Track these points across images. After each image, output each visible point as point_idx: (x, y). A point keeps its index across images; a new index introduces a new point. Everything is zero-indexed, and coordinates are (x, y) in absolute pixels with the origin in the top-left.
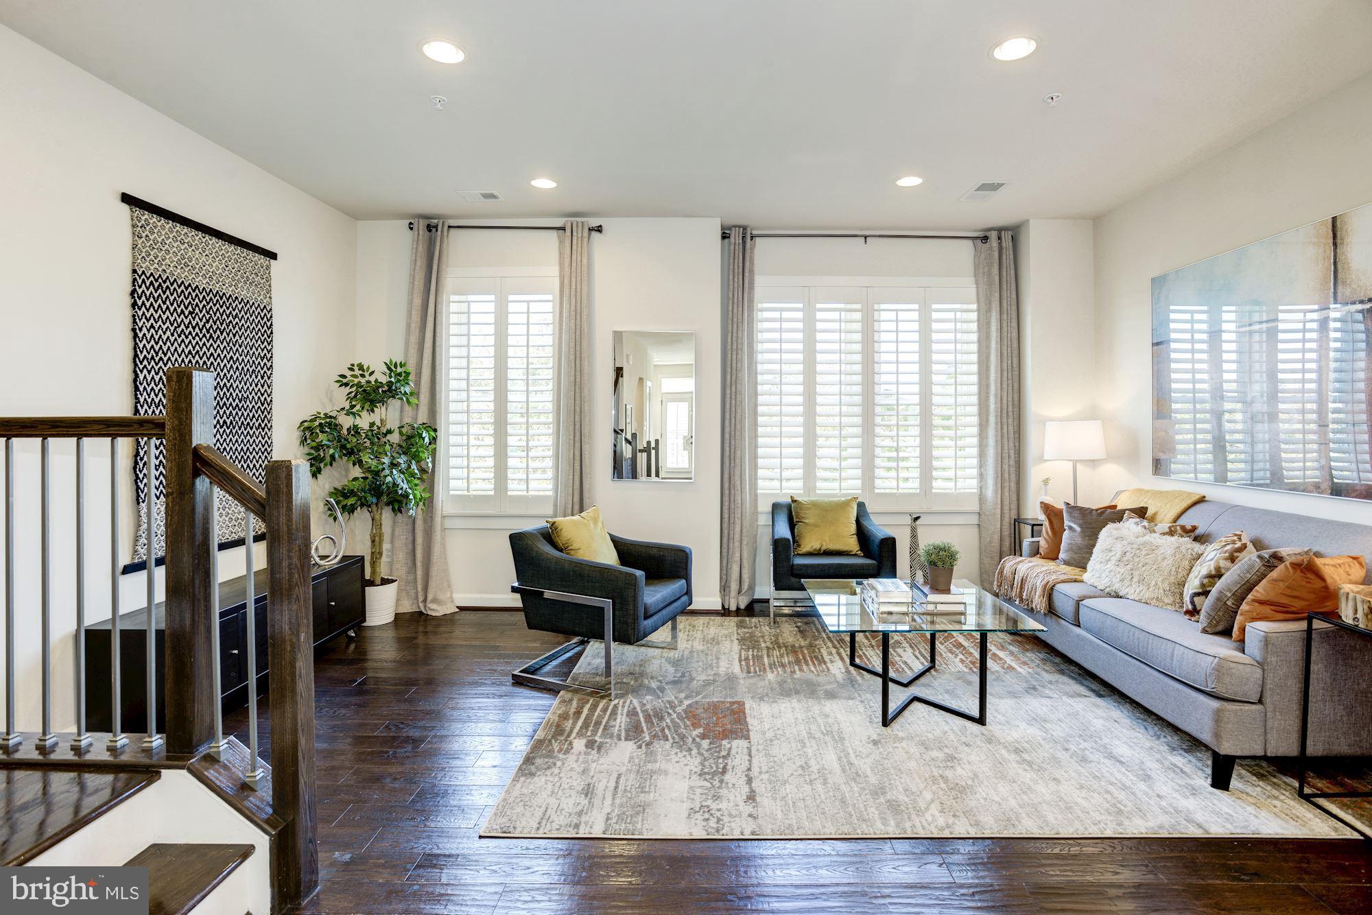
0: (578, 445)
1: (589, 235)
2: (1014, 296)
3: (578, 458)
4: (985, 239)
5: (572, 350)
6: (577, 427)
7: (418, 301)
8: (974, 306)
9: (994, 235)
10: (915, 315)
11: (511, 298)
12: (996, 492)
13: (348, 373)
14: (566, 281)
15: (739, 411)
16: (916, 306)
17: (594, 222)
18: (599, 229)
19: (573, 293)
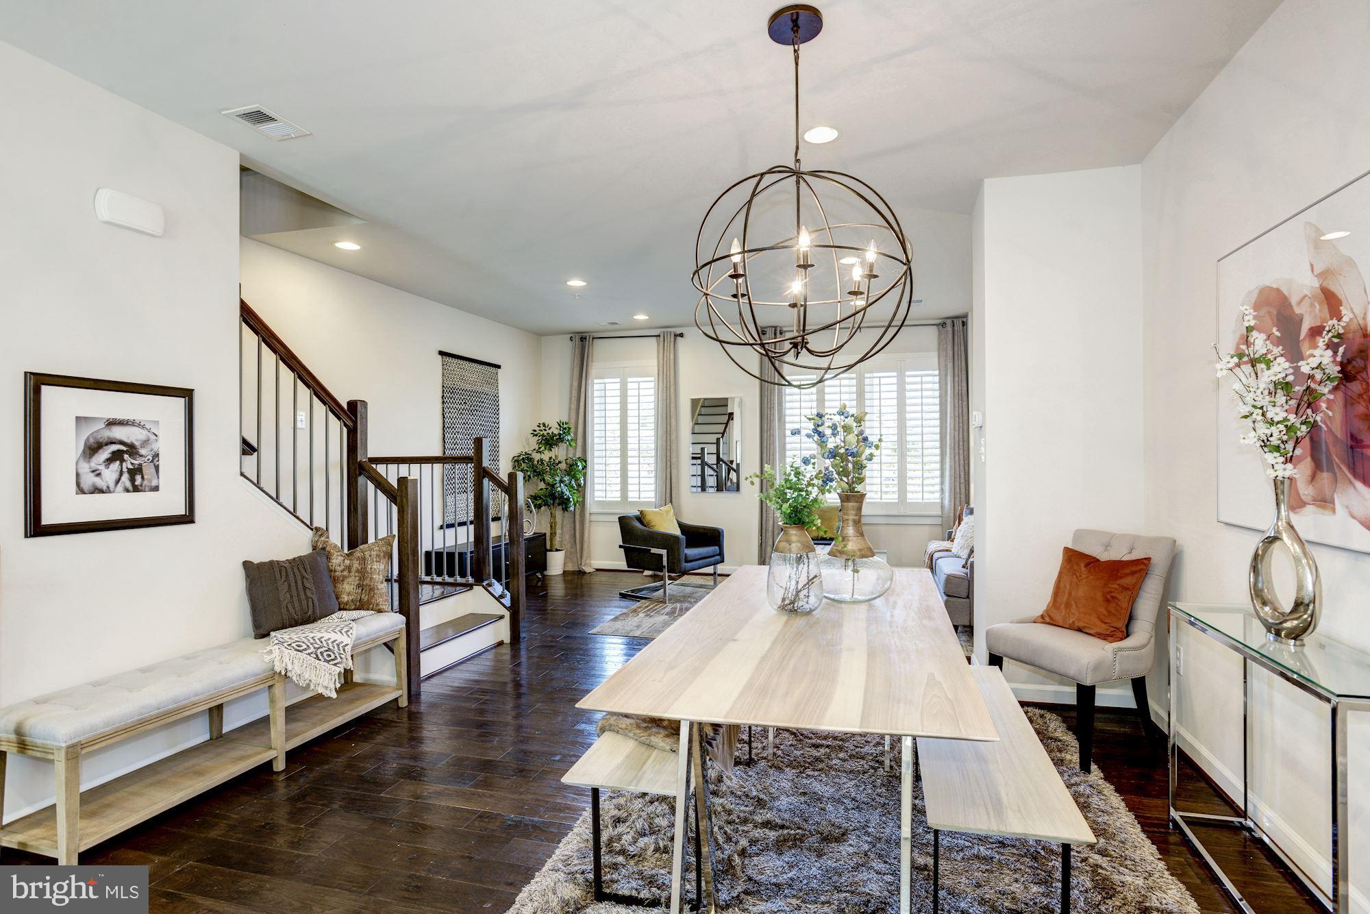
0: (668, 470)
1: (675, 340)
2: (964, 364)
3: (669, 478)
4: (943, 325)
5: (665, 411)
6: (668, 458)
7: (575, 384)
8: (937, 372)
9: (949, 322)
10: (894, 380)
11: (629, 380)
12: (950, 501)
13: (537, 429)
14: (661, 369)
15: (772, 447)
16: (895, 374)
17: (678, 331)
18: (681, 335)
19: (665, 376)
